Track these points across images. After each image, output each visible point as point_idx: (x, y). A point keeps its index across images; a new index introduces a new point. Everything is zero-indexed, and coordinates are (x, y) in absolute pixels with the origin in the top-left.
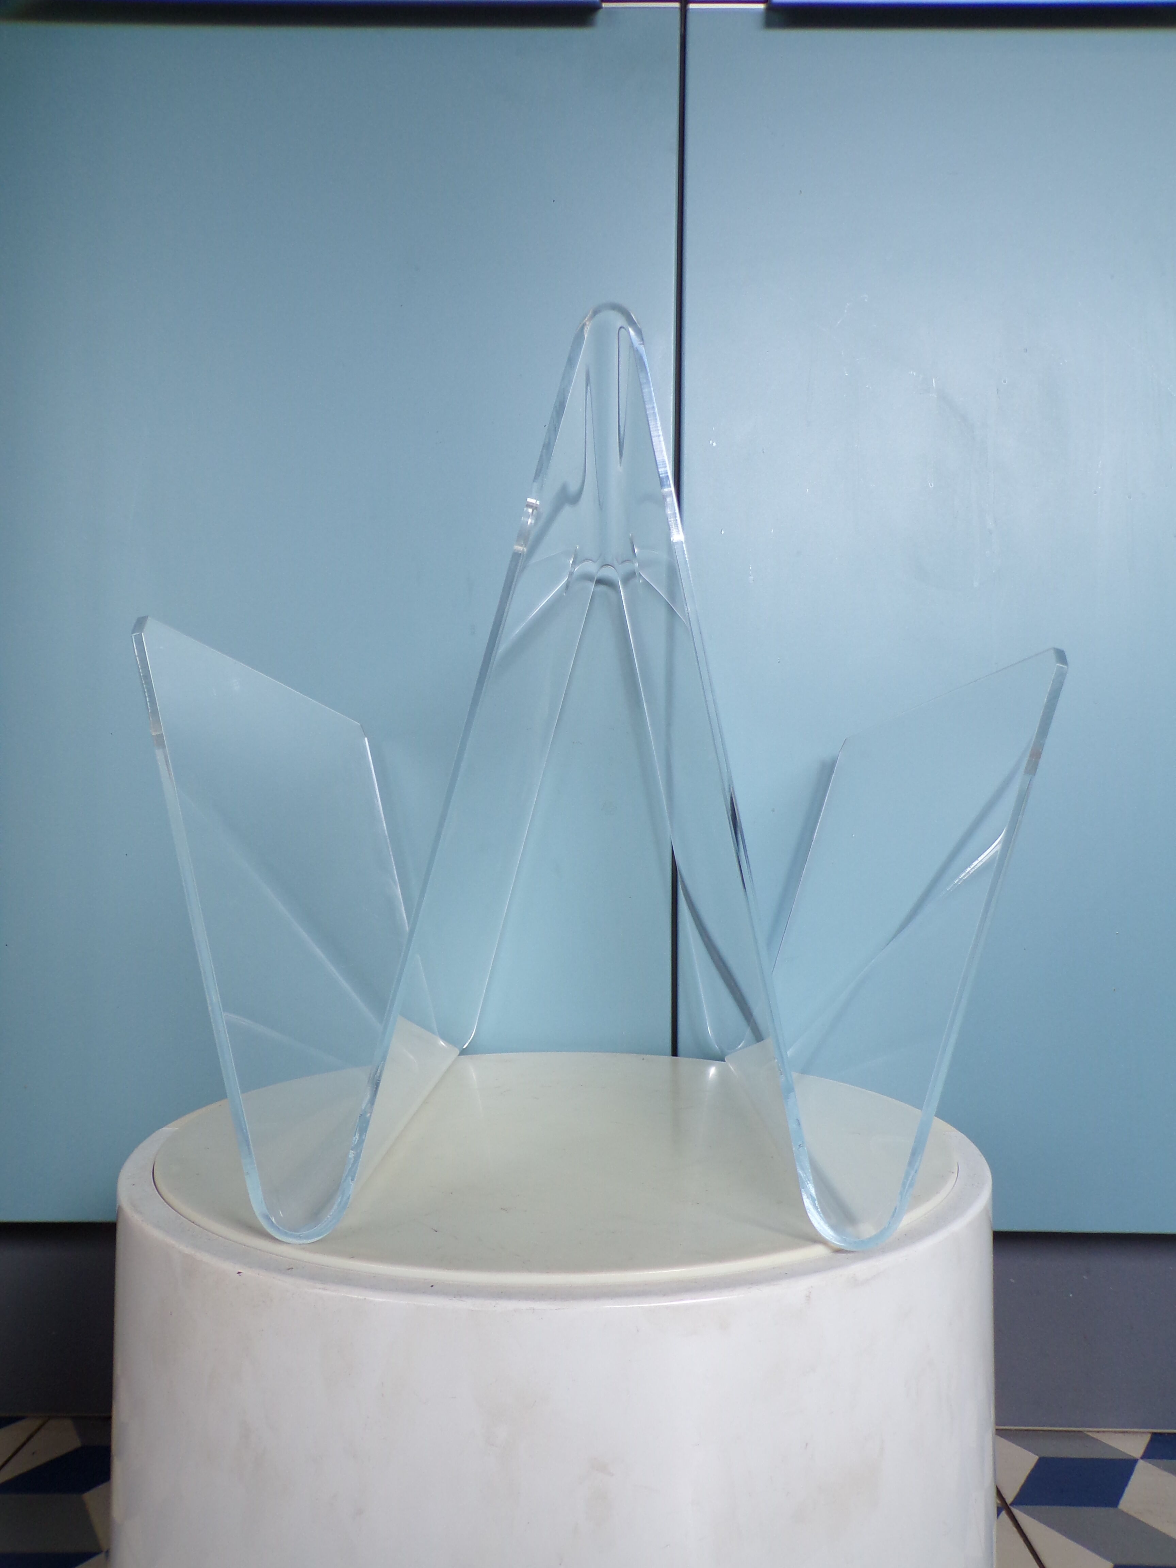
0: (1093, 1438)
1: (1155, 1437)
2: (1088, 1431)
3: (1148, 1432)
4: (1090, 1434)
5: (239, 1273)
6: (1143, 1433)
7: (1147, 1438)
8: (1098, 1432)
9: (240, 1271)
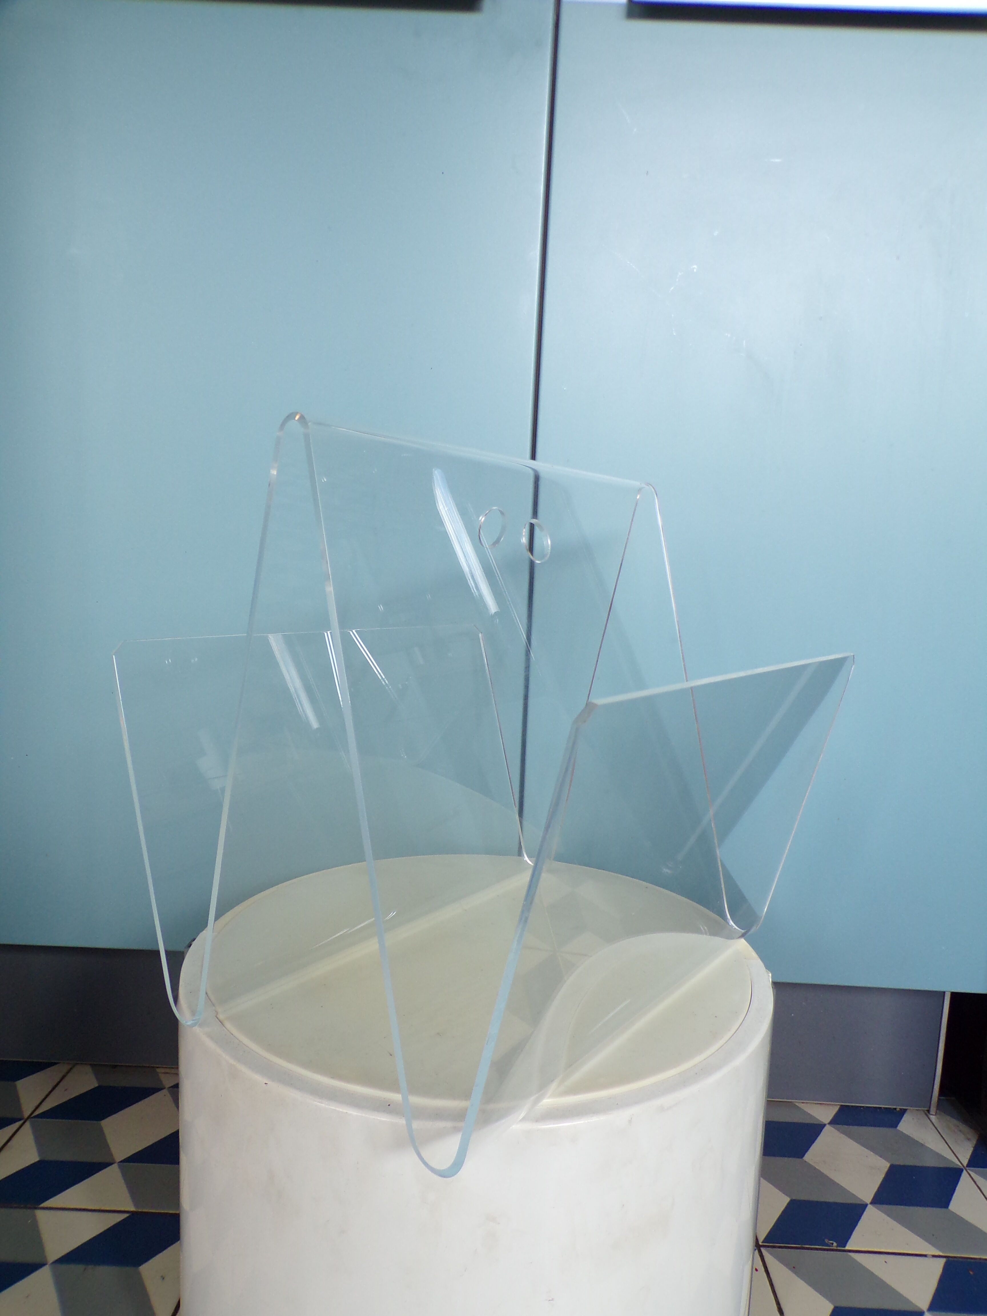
0: (798, 1107)
1: (843, 1109)
2: (795, 1102)
3: (839, 1105)
4: (797, 1104)
5: (266, 1084)
6: (835, 1105)
7: (836, 1109)
8: (803, 1103)
9: (267, 1083)
